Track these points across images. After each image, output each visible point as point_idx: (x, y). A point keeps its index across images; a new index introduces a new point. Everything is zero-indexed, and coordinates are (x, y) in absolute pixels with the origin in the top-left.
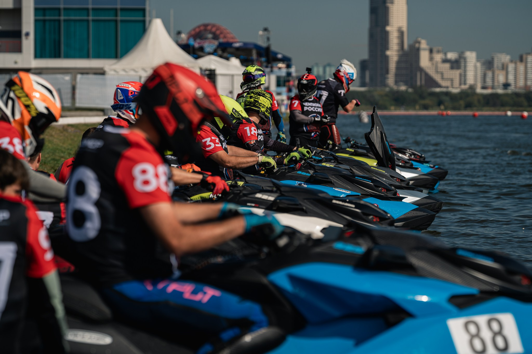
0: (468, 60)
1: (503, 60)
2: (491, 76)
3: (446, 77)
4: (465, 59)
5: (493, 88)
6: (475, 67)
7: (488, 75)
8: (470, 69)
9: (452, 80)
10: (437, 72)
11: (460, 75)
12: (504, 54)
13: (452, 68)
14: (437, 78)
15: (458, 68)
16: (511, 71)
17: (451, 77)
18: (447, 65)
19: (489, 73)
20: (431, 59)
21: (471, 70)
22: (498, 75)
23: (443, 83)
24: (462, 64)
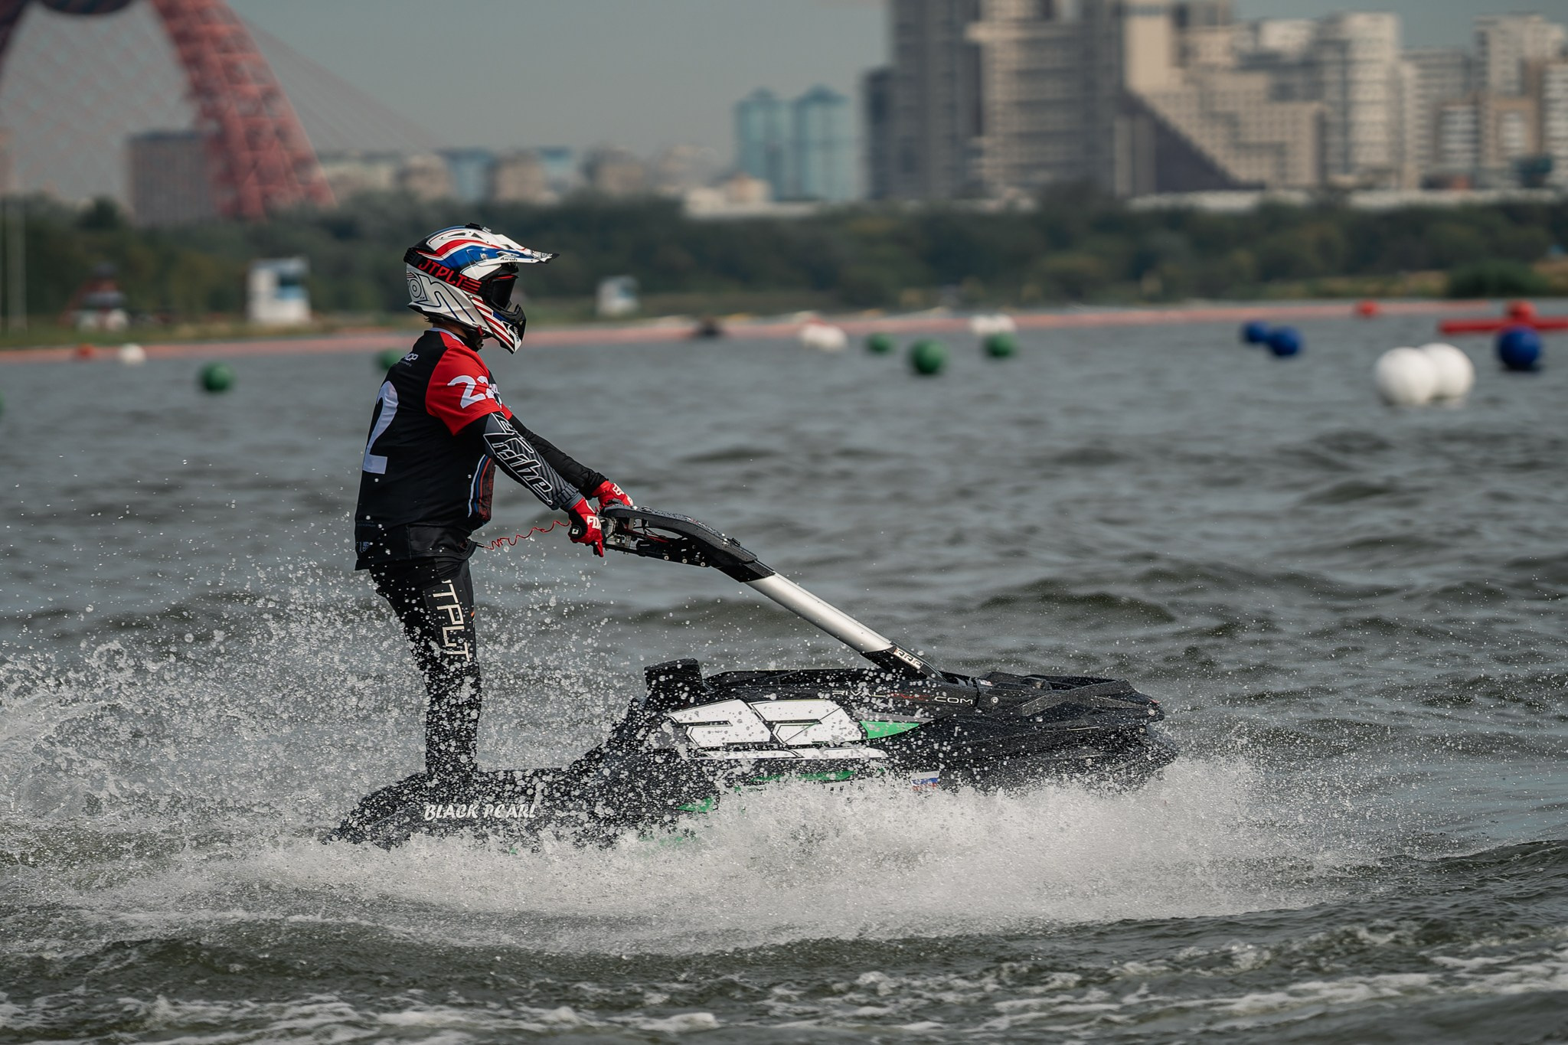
0: (1359, 55)
1: (1531, 51)
2: (1469, 127)
3: (1253, 139)
4: (1343, 46)
5: (1473, 181)
6: (1395, 84)
7: (1455, 123)
8: (1370, 97)
9: (1279, 151)
10: (1211, 115)
11: (1322, 125)
12: (1536, 18)
13: (1282, 94)
14: (1210, 142)
15: (1315, 91)
16: (1557, 101)
17: (1277, 138)
18: (1258, 82)
19: (1455, 113)
20: (1183, 55)
21: (1373, 103)
22: (1500, 119)
23: (1241, 169)
24: (1331, 75)
